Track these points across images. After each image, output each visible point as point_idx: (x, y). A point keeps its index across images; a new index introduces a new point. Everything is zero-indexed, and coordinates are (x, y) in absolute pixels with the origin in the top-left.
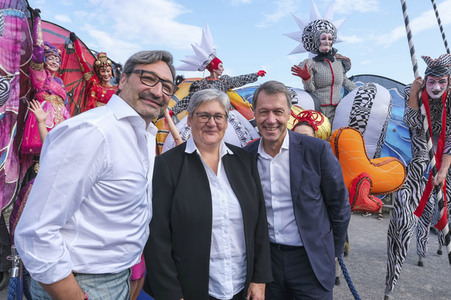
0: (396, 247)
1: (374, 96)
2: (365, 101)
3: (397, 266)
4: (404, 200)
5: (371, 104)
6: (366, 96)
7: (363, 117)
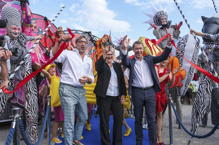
0: (198, 114)
1: (186, 41)
2: (182, 44)
4: (204, 89)
5: (185, 45)
6: (183, 42)
7: (182, 52)
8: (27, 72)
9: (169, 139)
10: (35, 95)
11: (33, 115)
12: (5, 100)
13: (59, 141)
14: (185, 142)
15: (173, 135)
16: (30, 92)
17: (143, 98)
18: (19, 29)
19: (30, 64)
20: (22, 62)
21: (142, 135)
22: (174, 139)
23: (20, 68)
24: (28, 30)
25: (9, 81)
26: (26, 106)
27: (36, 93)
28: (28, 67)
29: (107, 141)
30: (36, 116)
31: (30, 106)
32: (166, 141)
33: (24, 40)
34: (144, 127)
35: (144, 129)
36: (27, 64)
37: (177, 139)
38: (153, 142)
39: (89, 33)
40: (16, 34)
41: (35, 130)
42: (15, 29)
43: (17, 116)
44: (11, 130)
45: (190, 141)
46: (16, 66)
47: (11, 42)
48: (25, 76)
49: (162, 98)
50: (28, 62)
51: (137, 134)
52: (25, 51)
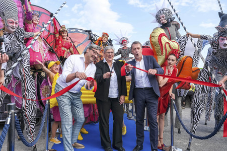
0: (194, 115)
1: (187, 39)
3: (195, 126)
5: (186, 43)
6: (184, 40)
7: (182, 50)
8: (24, 69)
9: (170, 141)
10: (34, 93)
11: (30, 114)
12: (2, 97)
13: (57, 142)
14: (186, 144)
15: (174, 137)
16: (28, 90)
17: (144, 98)
19: (28, 61)
20: (20, 59)
21: (143, 136)
22: (175, 141)
23: (18, 64)
24: (31, 27)
26: (24, 104)
27: (34, 92)
28: (26, 64)
29: (107, 141)
30: (34, 115)
31: (27, 104)
32: (167, 143)
33: (21, 35)
34: (145, 129)
35: (145, 130)
36: (25, 61)
37: (179, 141)
38: (154, 143)
39: (89, 32)
40: (13, 28)
41: (33, 129)
42: (13, 23)
43: (13, 111)
44: (5, 125)
45: (190, 143)
46: (13, 62)
47: (7, 36)
48: (23, 74)
49: (164, 99)
50: (26, 59)
51: (137, 135)
52: (22, 47)
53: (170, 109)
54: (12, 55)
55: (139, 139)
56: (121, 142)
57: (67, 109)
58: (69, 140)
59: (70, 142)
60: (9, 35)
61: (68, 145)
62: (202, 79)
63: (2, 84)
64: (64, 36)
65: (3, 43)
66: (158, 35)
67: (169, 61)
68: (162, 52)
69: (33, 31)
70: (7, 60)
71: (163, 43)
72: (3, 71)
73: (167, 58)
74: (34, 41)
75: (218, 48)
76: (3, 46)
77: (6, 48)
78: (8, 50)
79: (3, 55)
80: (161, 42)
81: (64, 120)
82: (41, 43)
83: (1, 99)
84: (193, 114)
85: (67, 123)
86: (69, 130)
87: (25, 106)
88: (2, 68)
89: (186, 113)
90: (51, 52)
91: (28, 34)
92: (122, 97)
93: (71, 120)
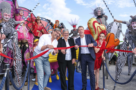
1: (112, 26)
2: (109, 27)
4: (121, 54)
5: (111, 28)
7: (109, 32)
8: (15, 43)
10: (20, 57)
11: (18, 70)
12: (1, 60)
14: (112, 87)
15: (105, 83)
16: (17, 55)
18: (9, 16)
19: (17, 38)
20: (12, 37)
21: (86, 83)
22: (106, 85)
24: (18, 18)
25: (3, 49)
26: (14, 64)
27: (21, 56)
28: (16, 40)
29: (65, 86)
30: (20, 70)
31: (17, 64)
32: (101, 86)
33: (13, 23)
36: (15, 38)
40: (7, 19)
41: (20, 79)
42: (6, 15)
43: (8, 69)
44: (4, 78)
45: (115, 87)
46: (8, 39)
47: (4, 24)
48: (14, 46)
49: (99, 60)
50: (15, 37)
51: (83, 82)
52: (13, 30)
53: (102, 66)
54: (8, 35)
55: (84, 85)
56: (73, 86)
57: (40, 67)
58: (42, 85)
59: (43, 87)
60: (5, 23)
61: (41, 88)
62: (123, 49)
63: (1, 52)
64: (39, 22)
65: (2, 28)
66: (93, 22)
67: (100, 37)
68: (96, 32)
69: (20, 20)
70: (4, 38)
71: (96, 27)
72: (2, 45)
73: (99, 36)
74: (20, 26)
75: (132, 29)
76: (2, 30)
77: (3, 31)
78: (5, 32)
79: (2, 35)
80: (95, 26)
81: (39, 73)
82: (25, 27)
83: (1, 61)
84: (117, 69)
85: (40, 76)
86: (42, 80)
87: (15, 65)
88: (1, 43)
89: (112, 69)
90: (30, 33)
91: (17, 22)
92: (74, 60)
93: (43, 73)
